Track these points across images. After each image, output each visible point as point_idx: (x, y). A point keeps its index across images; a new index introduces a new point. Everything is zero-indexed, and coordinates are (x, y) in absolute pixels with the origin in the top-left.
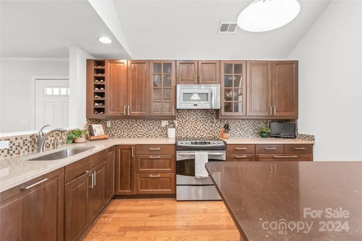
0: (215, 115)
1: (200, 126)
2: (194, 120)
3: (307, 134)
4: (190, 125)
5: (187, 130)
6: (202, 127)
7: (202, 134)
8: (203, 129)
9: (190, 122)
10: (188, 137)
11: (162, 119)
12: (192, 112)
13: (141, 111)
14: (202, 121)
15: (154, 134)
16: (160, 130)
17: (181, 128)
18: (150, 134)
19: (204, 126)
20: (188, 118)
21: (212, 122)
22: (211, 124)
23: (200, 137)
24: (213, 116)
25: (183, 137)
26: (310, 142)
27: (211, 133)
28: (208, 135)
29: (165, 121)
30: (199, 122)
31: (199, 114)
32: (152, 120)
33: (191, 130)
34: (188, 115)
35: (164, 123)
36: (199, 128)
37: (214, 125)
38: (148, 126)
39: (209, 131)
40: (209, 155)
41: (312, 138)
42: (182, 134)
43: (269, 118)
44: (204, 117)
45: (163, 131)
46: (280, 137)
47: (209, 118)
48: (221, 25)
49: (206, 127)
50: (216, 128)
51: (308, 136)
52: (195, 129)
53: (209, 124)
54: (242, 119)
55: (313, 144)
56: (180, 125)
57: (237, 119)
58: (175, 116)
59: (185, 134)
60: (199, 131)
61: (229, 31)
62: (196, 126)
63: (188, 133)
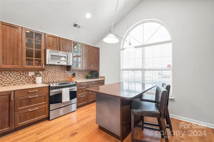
0: (66, 69)
1: (57, 74)
2: (54, 71)
3: (102, 76)
4: (51, 74)
5: (49, 78)
6: (59, 75)
7: (58, 79)
8: (59, 76)
9: (51, 72)
10: (49, 82)
11: (29, 71)
12: (53, 67)
13: (13, 64)
14: (58, 72)
15: (22, 82)
16: (27, 78)
17: (45, 76)
18: (18, 82)
19: (60, 75)
20: (50, 70)
21: (65, 72)
22: (64, 73)
23: (58, 81)
24: (65, 69)
25: (46, 82)
26: (104, 79)
27: (64, 78)
28: (62, 80)
29: (31, 72)
30: (57, 73)
31: (57, 68)
32: (19, 72)
33: (52, 77)
34: (49, 68)
35: (31, 74)
36: (57, 76)
37: (65, 74)
38: (15, 76)
39: (63, 77)
40: (70, 89)
41: (104, 77)
42: (46, 80)
43: (90, 70)
44: (60, 69)
45: (30, 79)
46: (93, 78)
47: (62, 70)
48: (74, 24)
49: (61, 75)
50: (66, 75)
51: (103, 77)
52: (55, 77)
53: (63, 73)
54: (79, 71)
55: (104, 80)
56: (44, 75)
57: (77, 71)
58: (44, 69)
59: (48, 80)
60: (57, 78)
61: (77, 28)
62: (55, 75)
63: (50, 79)
